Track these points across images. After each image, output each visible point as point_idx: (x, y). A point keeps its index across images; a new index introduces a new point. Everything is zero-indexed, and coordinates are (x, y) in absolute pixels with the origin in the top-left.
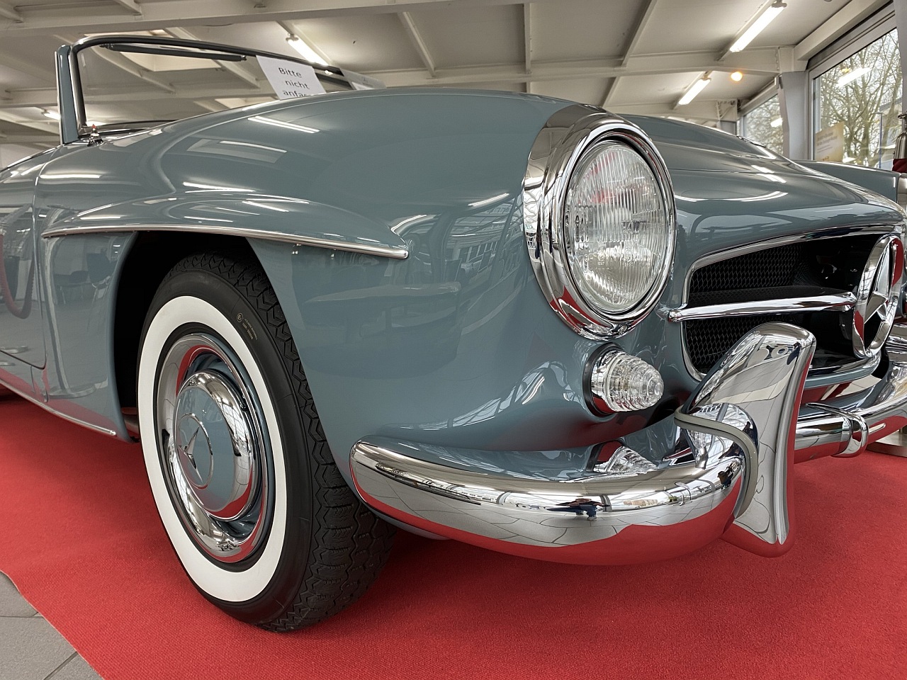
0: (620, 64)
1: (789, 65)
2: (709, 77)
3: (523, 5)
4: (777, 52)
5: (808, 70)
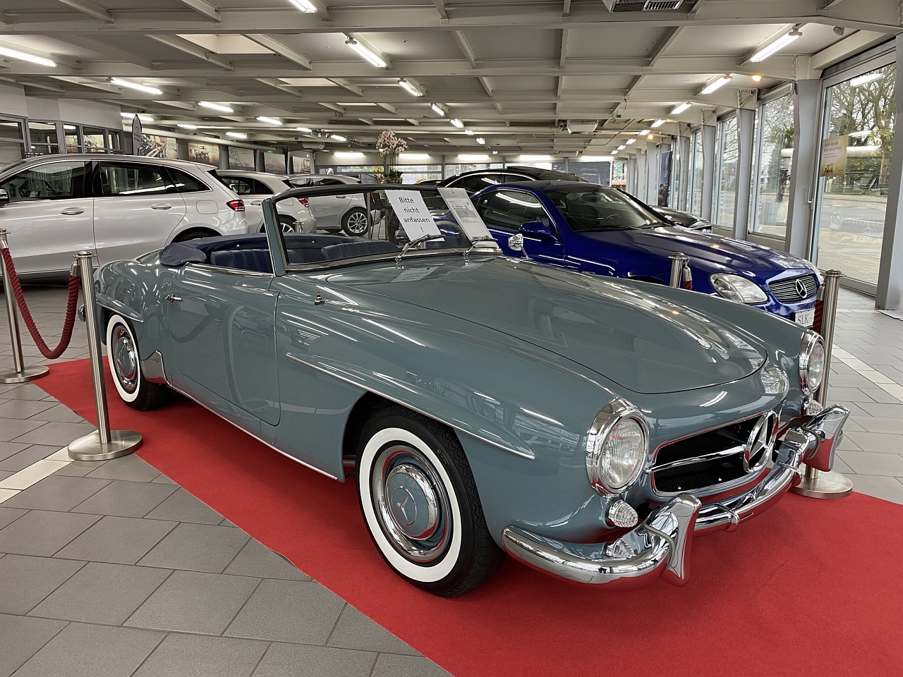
0: (648, 64)
1: (805, 73)
3: (563, 29)
4: (795, 60)
5: (822, 79)
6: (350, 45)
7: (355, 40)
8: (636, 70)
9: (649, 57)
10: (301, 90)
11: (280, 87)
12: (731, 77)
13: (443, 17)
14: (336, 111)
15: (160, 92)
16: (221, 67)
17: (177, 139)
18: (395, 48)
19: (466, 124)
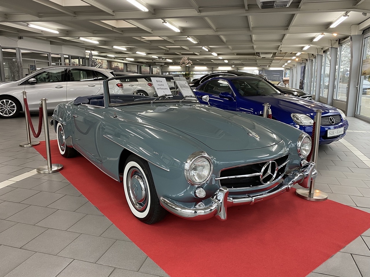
0: (287, 30)
1: (355, 32)
3: (247, 16)
4: (351, 27)
5: (363, 34)
6: (164, 23)
7: (166, 21)
8: (283, 32)
9: (287, 26)
10: (151, 41)
11: (142, 40)
12: (324, 34)
13: (198, 12)
14: (166, 50)
15: (98, 43)
16: (119, 33)
17: (107, 61)
18: (184, 24)
19: (218, 54)
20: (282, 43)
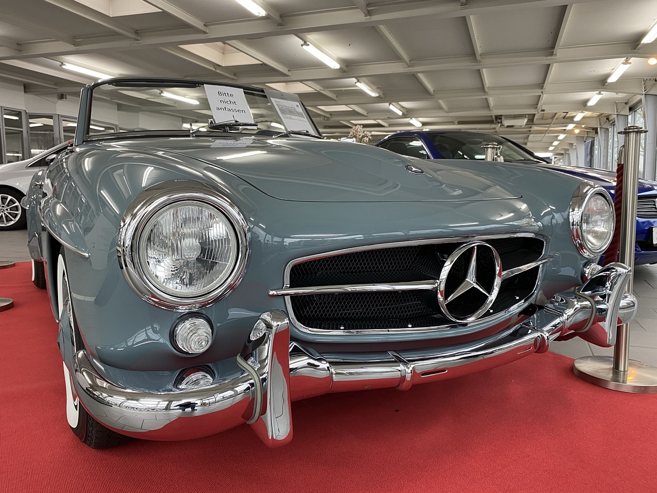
0: (552, 54)
2: (629, 61)
3: (465, 17)
6: (305, 47)
7: (308, 43)
8: (545, 60)
9: (550, 48)
13: (366, 15)
15: (196, 103)
16: (228, 78)
20: (543, 90)
